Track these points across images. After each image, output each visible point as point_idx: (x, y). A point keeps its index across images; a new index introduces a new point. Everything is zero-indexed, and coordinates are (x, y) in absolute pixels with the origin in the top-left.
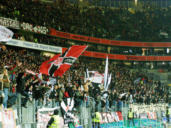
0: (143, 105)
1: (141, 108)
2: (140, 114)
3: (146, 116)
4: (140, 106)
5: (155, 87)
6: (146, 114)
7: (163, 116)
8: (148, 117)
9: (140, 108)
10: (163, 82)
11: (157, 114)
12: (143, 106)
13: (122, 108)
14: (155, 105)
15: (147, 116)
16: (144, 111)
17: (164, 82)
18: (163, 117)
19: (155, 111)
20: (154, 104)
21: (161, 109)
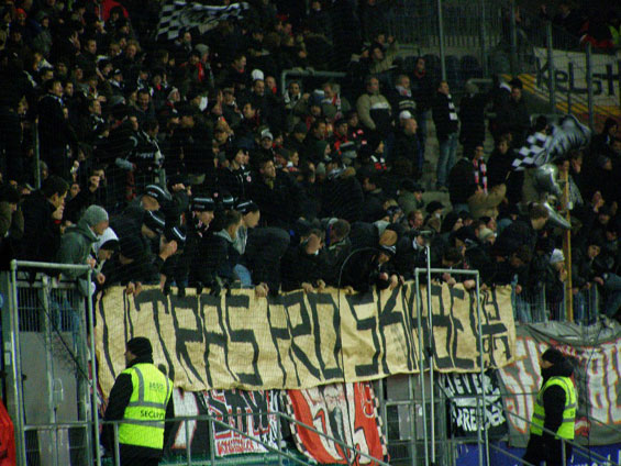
0: (243, 302)
1: (221, 340)
2: (202, 410)
3: (273, 423)
4: (211, 311)
5: (375, 114)
6: (272, 406)
7: (455, 431)
8: (290, 439)
9: (197, 334)
10: (459, 53)
11: (393, 411)
12: (238, 319)
13: (11, 346)
14: (366, 311)
15: (285, 423)
16: (249, 370)
17: (474, 51)
18: (455, 442)
19: (361, 370)
20: (361, 297)
21: (441, 352)
